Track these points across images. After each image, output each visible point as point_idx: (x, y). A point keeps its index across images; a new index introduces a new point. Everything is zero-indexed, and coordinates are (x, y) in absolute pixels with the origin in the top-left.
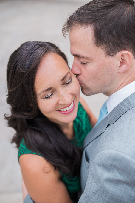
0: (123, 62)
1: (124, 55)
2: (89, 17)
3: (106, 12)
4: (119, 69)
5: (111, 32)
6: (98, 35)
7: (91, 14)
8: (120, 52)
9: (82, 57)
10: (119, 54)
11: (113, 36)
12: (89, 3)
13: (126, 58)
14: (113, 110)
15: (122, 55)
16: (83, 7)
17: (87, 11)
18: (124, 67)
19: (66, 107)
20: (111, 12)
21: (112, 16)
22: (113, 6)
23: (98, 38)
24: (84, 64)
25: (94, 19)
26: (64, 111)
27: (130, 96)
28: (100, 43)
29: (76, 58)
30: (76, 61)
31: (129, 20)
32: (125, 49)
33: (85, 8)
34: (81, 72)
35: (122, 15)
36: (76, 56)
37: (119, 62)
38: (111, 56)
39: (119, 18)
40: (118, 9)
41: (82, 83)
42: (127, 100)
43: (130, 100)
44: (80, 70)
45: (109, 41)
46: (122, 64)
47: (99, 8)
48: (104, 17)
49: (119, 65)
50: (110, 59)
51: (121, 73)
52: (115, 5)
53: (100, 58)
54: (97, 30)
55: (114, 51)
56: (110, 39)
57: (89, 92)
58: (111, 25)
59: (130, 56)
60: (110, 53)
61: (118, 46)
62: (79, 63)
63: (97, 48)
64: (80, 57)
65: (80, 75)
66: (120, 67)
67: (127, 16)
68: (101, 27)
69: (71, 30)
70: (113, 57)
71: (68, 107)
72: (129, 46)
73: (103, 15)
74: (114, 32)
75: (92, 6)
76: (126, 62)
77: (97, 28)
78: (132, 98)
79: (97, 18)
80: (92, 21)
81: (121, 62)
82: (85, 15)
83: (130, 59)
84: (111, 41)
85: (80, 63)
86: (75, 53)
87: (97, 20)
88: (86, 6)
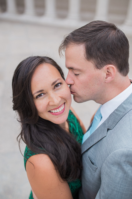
0: (108, 74)
1: (110, 68)
2: (82, 37)
3: (95, 34)
4: (106, 80)
5: (99, 49)
6: (89, 52)
7: (83, 35)
8: (106, 66)
9: (75, 69)
10: (105, 67)
11: (101, 52)
12: (82, 27)
13: (111, 71)
14: (109, 117)
15: (108, 68)
16: (77, 30)
17: (80, 33)
18: (109, 78)
19: (56, 109)
20: (99, 34)
21: (99, 37)
22: (100, 30)
23: (88, 53)
24: (76, 75)
25: (86, 39)
26: (55, 113)
27: (123, 103)
28: (90, 58)
29: (70, 71)
30: (70, 73)
31: (113, 41)
32: (110, 64)
33: (78, 31)
34: (74, 82)
35: (107, 37)
36: (71, 69)
37: (106, 74)
38: (99, 68)
39: (105, 39)
40: (104, 32)
41: (75, 92)
42: (121, 106)
43: (124, 106)
44: (74, 81)
45: (98, 56)
46: (108, 76)
47: (90, 31)
48: (93, 38)
49: (106, 76)
50: (98, 71)
51: (108, 83)
52: (102, 29)
53: (90, 70)
54: (88, 47)
55: (102, 65)
56: (98, 55)
57: (81, 99)
58: (99, 43)
59: (114, 69)
60: (99, 66)
61: (105, 60)
62: (72, 75)
63: (88, 62)
64: (73, 69)
65: (73, 85)
66: (106, 78)
67: (112, 37)
68: (91, 45)
69: (67, 47)
70: (101, 70)
71: (58, 108)
72: (113, 61)
73: (93, 36)
74: (102, 50)
75: (84, 29)
76: (111, 75)
77: (88, 46)
78: (125, 104)
79: (88, 38)
80: (83, 40)
81: (107, 74)
82: (79, 35)
83: (114, 71)
84: (99, 56)
85: (74, 75)
86: (70, 66)
87: (88, 39)
88: (80, 29)
